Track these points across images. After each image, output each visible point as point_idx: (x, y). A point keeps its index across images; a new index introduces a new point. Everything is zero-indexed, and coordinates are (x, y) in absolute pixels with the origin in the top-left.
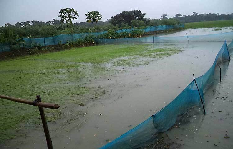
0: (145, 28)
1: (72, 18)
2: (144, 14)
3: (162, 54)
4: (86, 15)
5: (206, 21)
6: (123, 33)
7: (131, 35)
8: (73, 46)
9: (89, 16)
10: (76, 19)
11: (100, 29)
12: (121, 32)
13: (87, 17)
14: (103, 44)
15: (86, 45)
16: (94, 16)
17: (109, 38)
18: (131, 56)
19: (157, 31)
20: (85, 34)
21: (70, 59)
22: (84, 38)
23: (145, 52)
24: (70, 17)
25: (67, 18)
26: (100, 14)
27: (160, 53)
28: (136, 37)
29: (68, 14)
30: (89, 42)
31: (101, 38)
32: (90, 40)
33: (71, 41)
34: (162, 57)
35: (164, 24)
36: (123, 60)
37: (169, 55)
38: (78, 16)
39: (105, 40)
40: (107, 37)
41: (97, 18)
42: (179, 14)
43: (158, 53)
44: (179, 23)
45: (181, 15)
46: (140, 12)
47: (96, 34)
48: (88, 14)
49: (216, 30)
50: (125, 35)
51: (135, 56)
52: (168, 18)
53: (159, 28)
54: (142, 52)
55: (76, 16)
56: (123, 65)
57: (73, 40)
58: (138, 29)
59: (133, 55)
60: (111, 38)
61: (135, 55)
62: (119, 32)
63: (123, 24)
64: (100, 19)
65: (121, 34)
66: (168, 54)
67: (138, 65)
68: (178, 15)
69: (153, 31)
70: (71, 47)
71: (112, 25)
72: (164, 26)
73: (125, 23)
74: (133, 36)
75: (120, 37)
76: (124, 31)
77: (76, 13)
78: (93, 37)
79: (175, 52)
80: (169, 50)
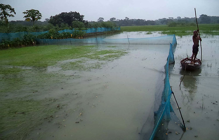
0: (86, 29)
1: (8, 15)
2: (83, 16)
3: (110, 57)
4: (25, 13)
5: (136, 25)
6: (64, 34)
7: (73, 36)
8: (10, 46)
9: (27, 14)
10: (13, 16)
11: (39, 29)
12: (63, 32)
13: (26, 15)
14: (44, 44)
15: (25, 45)
16: (33, 14)
17: (51, 38)
18: (78, 57)
19: (97, 33)
20: (23, 34)
21: (7, 62)
22: (22, 37)
23: (92, 53)
24: (5, 14)
25: (2, 15)
26: (40, 13)
27: (107, 54)
28: (78, 38)
29: (3, 10)
30: (28, 42)
31: (42, 38)
32: (30, 40)
33: (8, 41)
34: (111, 59)
35: (103, 27)
36: (71, 63)
37: (117, 57)
38: (15, 13)
39: (47, 40)
40: (48, 37)
41: (36, 17)
42: (114, 18)
43: (105, 55)
44: (115, 26)
45: (115, 19)
46: (79, 14)
47: (36, 34)
48: (27, 12)
49: (148, 34)
50: (67, 36)
51: (83, 58)
52: (104, 21)
53: (99, 30)
54: (88, 54)
55: (13, 13)
56: (73, 68)
57: (9, 39)
58: (79, 30)
59: (80, 57)
60: (53, 38)
61: (82, 56)
62: (60, 32)
63: (62, 24)
64: (40, 18)
65: (63, 35)
66: (115, 56)
67: (89, 69)
68: (112, 19)
69: (93, 32)
70: (7, 47)
71: (52, 25)
72: (103, 28)
73: (65, 24)
74: (74, 37)
75: (62, 38)
76: (65, 31)
77: (13, 10)
78: (33, 37)
79: (122, 54)
80: (115, 51)
